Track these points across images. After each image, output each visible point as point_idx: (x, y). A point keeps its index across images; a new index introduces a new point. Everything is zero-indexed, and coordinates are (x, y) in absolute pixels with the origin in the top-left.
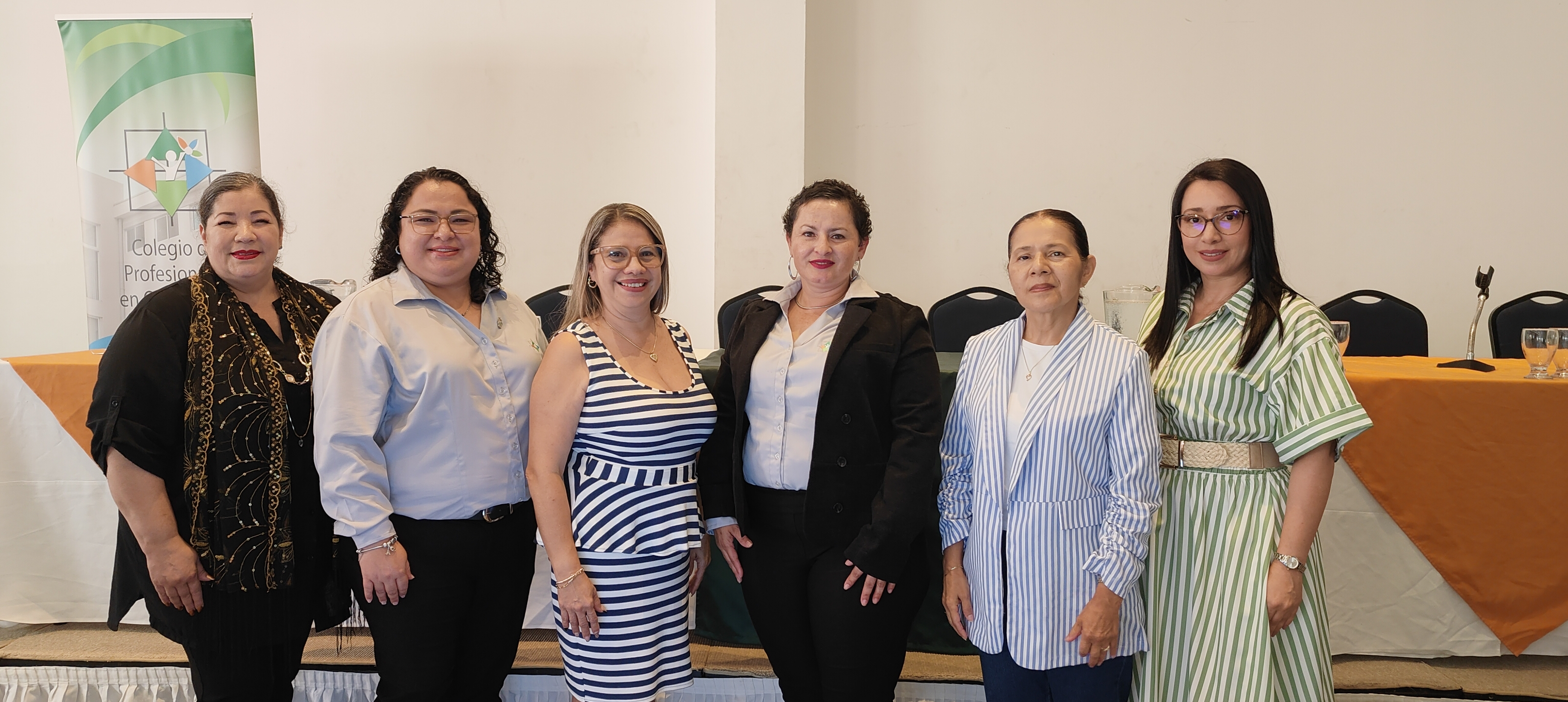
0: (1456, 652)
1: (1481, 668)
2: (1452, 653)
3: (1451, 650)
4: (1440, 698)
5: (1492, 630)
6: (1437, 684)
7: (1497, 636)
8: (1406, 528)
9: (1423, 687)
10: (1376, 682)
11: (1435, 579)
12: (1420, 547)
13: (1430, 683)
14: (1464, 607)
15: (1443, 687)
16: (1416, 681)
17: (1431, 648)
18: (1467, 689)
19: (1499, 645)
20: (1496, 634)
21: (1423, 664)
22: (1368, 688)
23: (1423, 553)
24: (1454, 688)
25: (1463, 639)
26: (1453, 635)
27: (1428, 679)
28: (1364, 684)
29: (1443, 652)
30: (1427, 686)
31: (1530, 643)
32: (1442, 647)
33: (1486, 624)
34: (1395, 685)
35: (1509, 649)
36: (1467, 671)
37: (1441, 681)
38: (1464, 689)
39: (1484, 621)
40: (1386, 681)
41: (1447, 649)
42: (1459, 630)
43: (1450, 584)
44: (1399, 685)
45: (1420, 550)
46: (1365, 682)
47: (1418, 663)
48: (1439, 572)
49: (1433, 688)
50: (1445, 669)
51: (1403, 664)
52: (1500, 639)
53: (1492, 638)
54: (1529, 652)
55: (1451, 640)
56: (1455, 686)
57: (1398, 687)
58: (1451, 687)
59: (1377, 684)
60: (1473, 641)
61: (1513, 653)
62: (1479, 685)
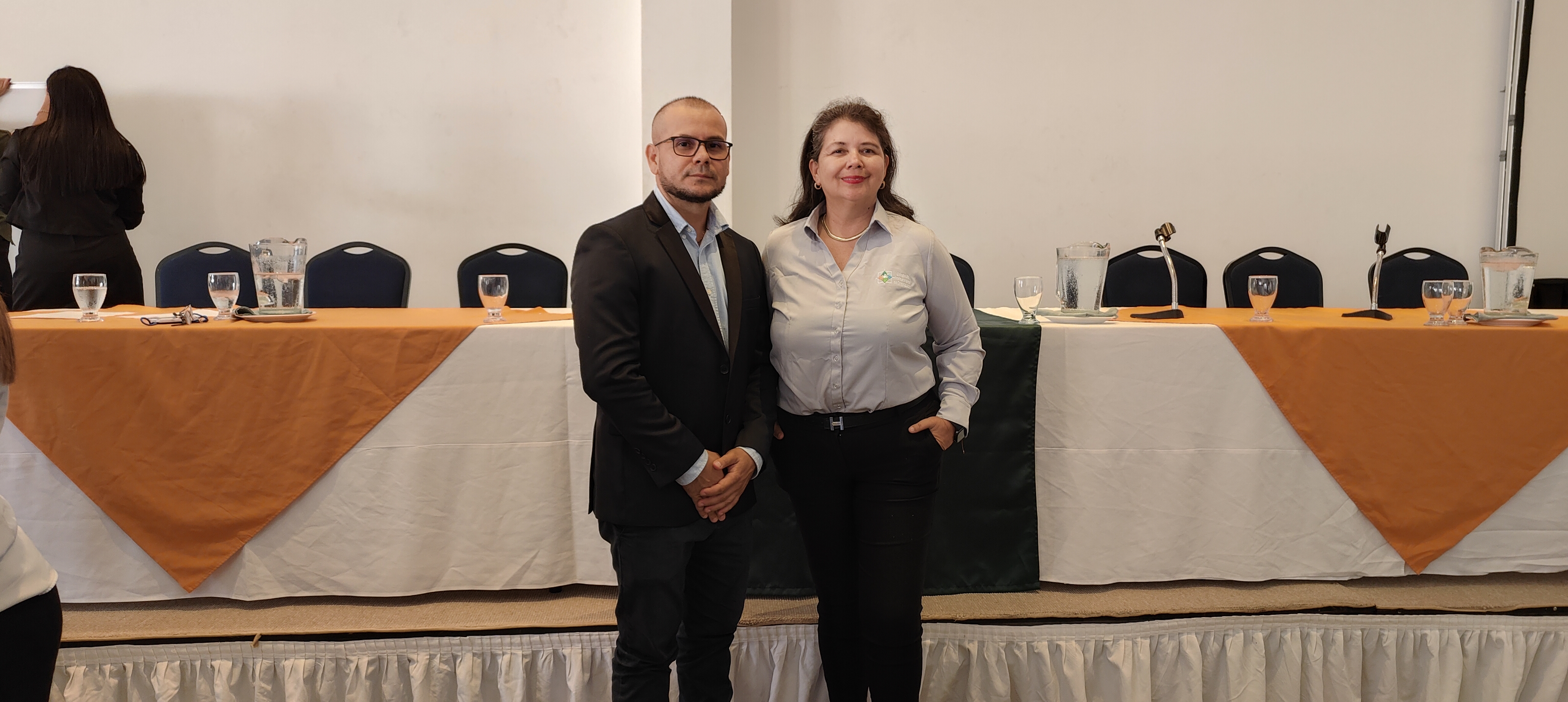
0: (1367, 573)
1: (1387, 587)
2: (1364, 573)
3: (1363, 572)
4: (1357, 614)
5: (1397, 551)
6: (1355, 603)
7: (1403, 558)
8: (1327, 463)
9: (1343, 606)
10: (1303, 603)
11: (1350, 507)
12: (1338, 480)
13: (1350, 602)
14: (1374, 533)
15: (1360, 604)
16: (1337, 601)
17: (1346, 571)
18: (1380, 606)
19: (1404, 565)
20: (1401, 556)
21: (1338, 585)
22: (1297, 609)
23: (1340, 485)
24: (1369, 606)
25: (1374, 561)
26: (1365, 558)
27: (1346, 598)
28: (1293, 605)
29: (1355, 574)
30: (1347, 605)
31: (1430, 562)
32: (1355, 569)
33: (1393, 547)
34: (1320, 606)
35: (1412, 569)
36: (1375, 589)
37: (1357, 599)
38: (1377, 606)
39: (1391, 545)
40: (1312, 602)
41: (1358, 571)
42: (1370, 553)
43: (1362, 512)
44: (1323, 605)
45: (1339, 483)
46: (1295, 603)
47: (1334, 584)
48: (1354, 502)
49: (1352, 606)
50: (1357, 588)
51: (1321, 586)
52: (1405, 560)
53: (1398, 559)
54: (1428, 571)
55: (1363, 563)
56: (1370, 604)
57: (1323, 606)
58: (1366, 605)
59: (1304, 605)
60: (1381, 562)
61: (1415, 572)
62: (1388, 601)
